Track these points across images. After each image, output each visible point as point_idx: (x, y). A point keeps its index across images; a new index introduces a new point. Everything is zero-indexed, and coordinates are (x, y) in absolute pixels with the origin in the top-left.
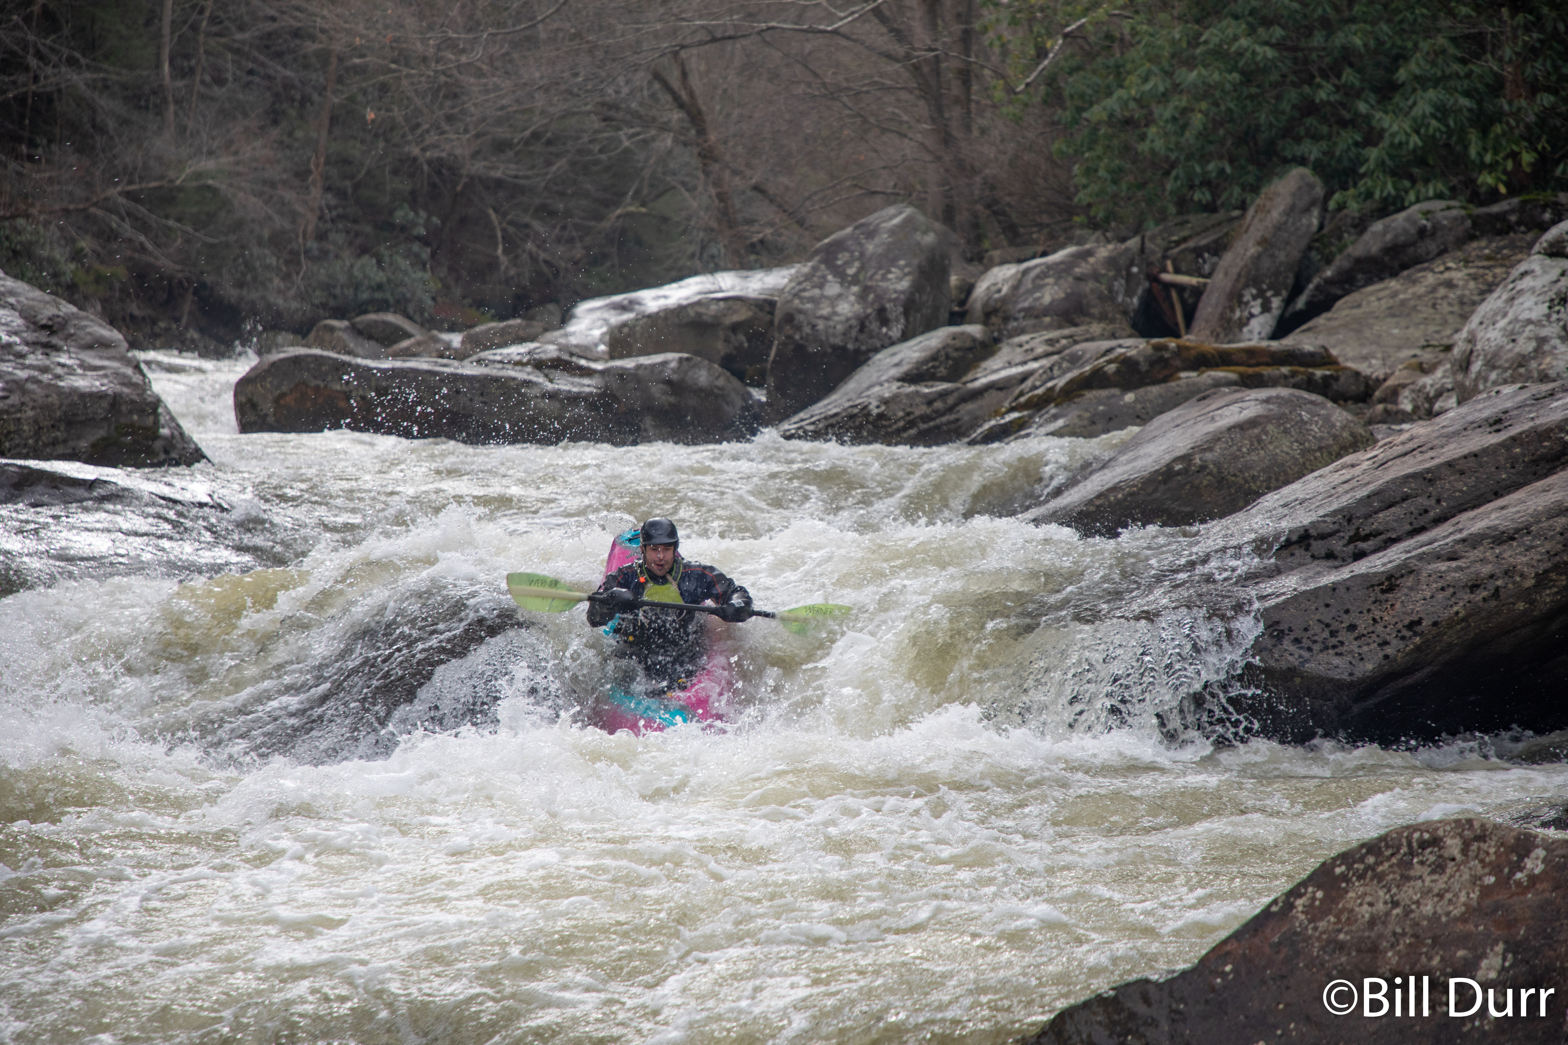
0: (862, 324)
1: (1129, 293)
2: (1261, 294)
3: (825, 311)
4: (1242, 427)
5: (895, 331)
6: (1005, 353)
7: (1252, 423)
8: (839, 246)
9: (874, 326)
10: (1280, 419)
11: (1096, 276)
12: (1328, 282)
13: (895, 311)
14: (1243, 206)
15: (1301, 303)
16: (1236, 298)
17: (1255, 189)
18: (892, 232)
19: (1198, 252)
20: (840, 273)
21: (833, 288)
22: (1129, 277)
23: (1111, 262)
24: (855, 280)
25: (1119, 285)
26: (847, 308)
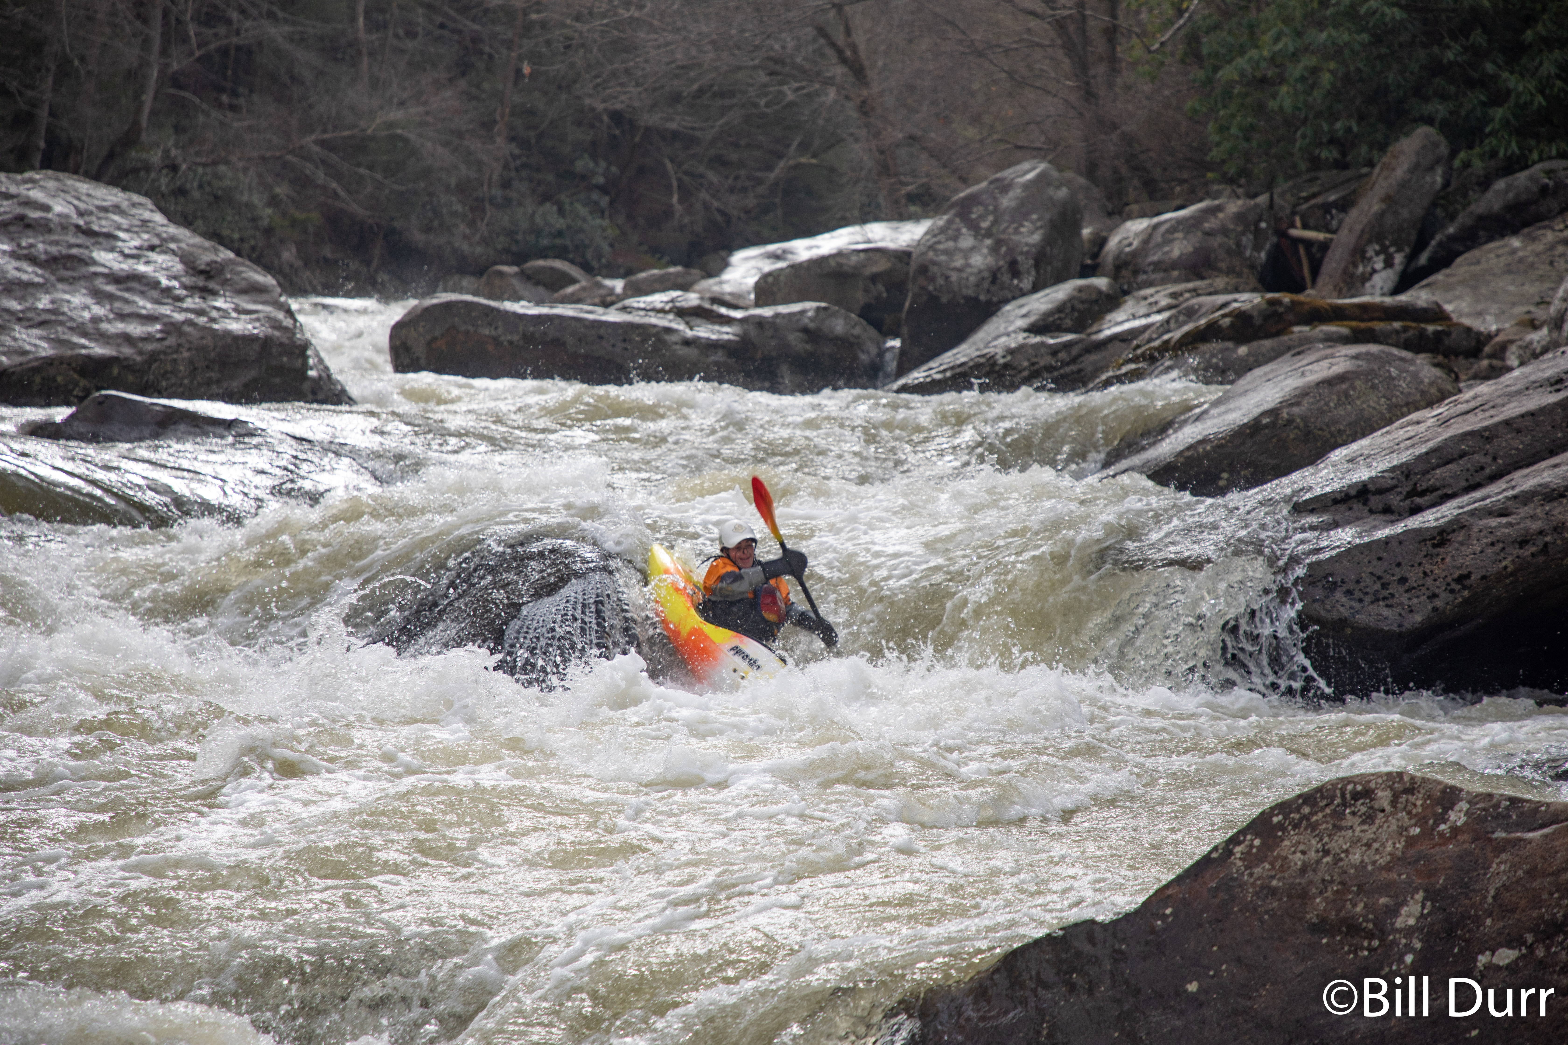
0: (994, 275)
1: (1257, 247)
2: (1384, 250)
3: (959, 263)
4: (1330, 382)
5: (1026, 284)
6: (1129, 306)
7: (1341, 378)
8: (973, 200)
9: (1005, 278)
10: (1368, 375)
11: (1224, 231)
12: (1451, 238)
13: (1026, 264)
14: (1371, 164)
15: (1423, 259)
16: (1359, 254)
17: (1383, 147)
18: (1026, 186)
19: (1326, 208)
20: (974, 227)
21: (967, 241)
22: (1257, 231)
23: (1240, 217)
24: (988, 234)
25: (1247, 240)
26: (980, 260)
